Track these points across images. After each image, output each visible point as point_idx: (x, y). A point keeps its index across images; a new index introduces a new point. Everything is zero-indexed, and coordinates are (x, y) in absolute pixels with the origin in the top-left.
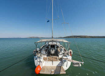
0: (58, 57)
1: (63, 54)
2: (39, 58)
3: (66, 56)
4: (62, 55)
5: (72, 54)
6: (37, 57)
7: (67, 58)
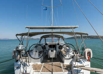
0: (62, 64)
1: (73, 57)
2: (25, 65)
3: (80, 62)
4: (69, 59)
5: (92, 57)
6: (19, 63)
7: (82, 65)
